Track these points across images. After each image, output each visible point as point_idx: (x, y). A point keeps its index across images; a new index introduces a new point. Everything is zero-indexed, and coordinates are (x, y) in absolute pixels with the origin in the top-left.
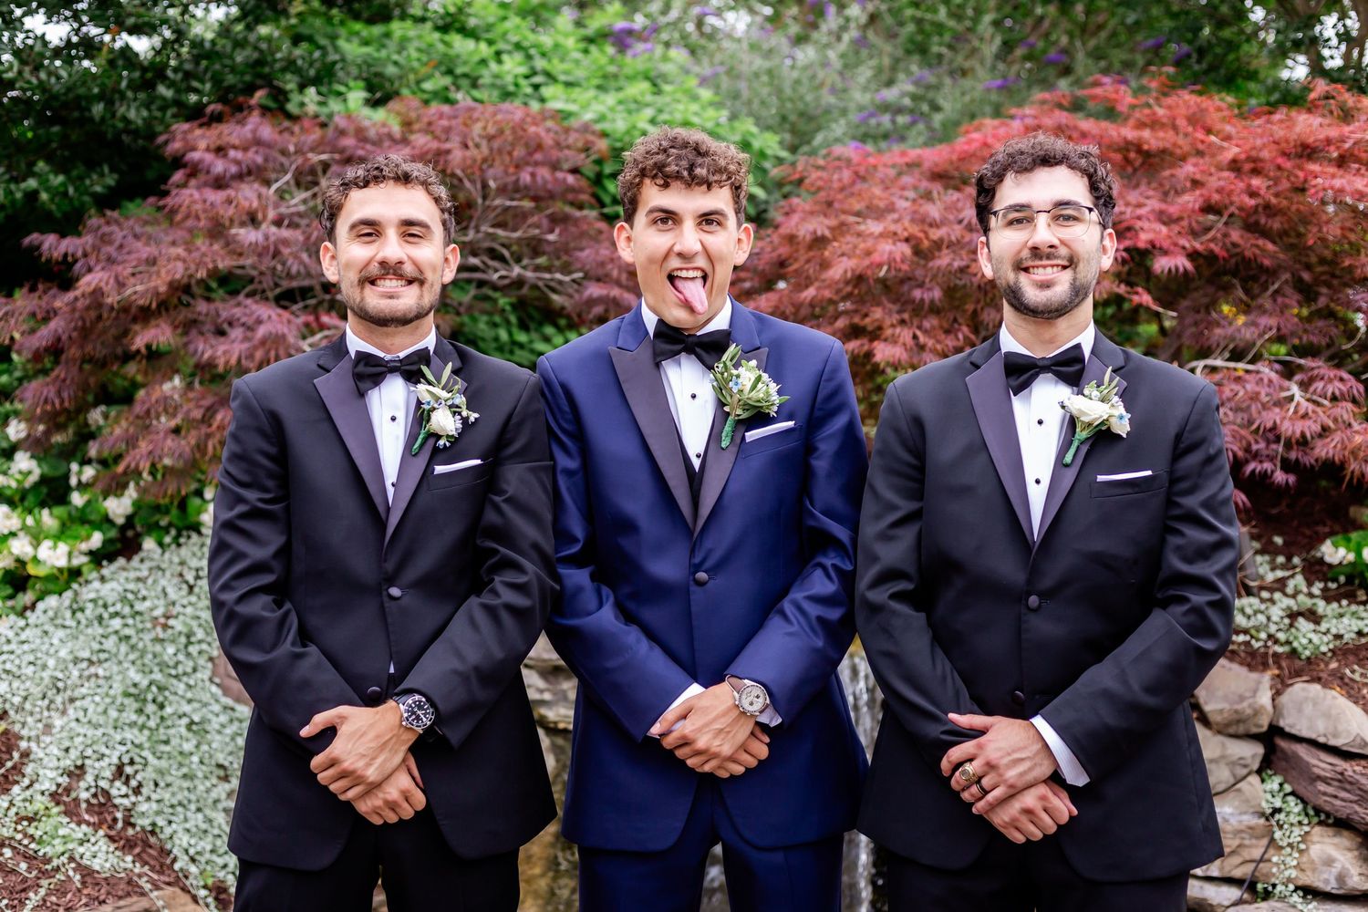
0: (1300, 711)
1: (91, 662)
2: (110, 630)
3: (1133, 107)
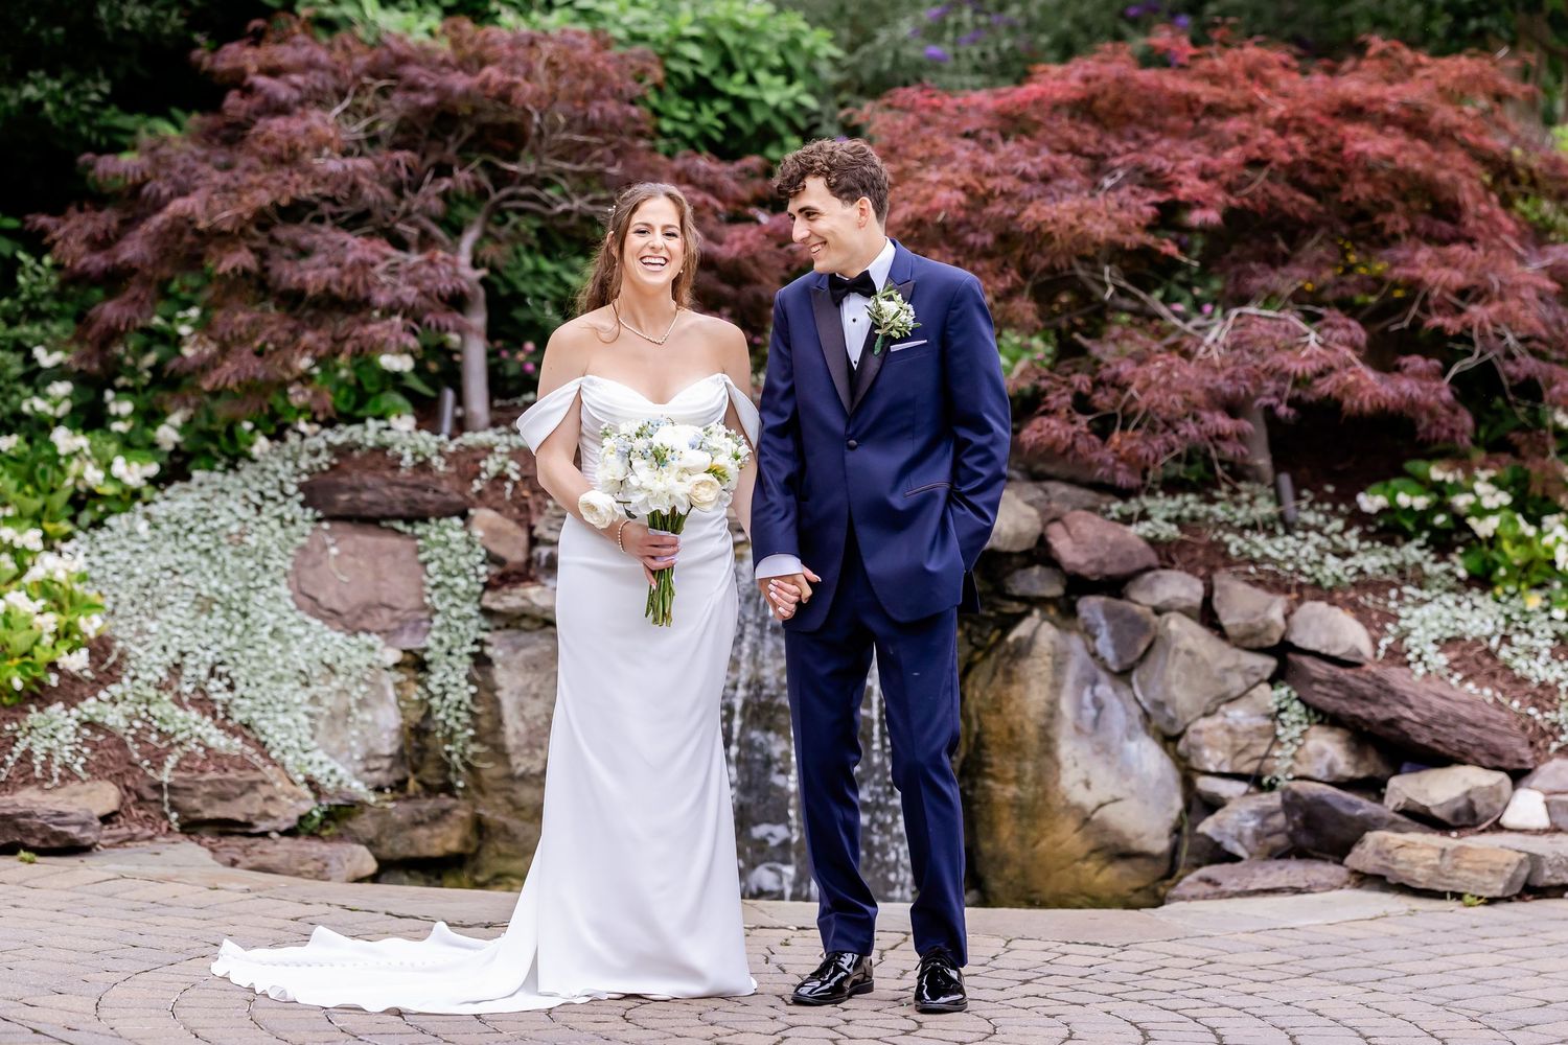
0: (1308, 627)
2: (188, 545)
3: (1193, 57)
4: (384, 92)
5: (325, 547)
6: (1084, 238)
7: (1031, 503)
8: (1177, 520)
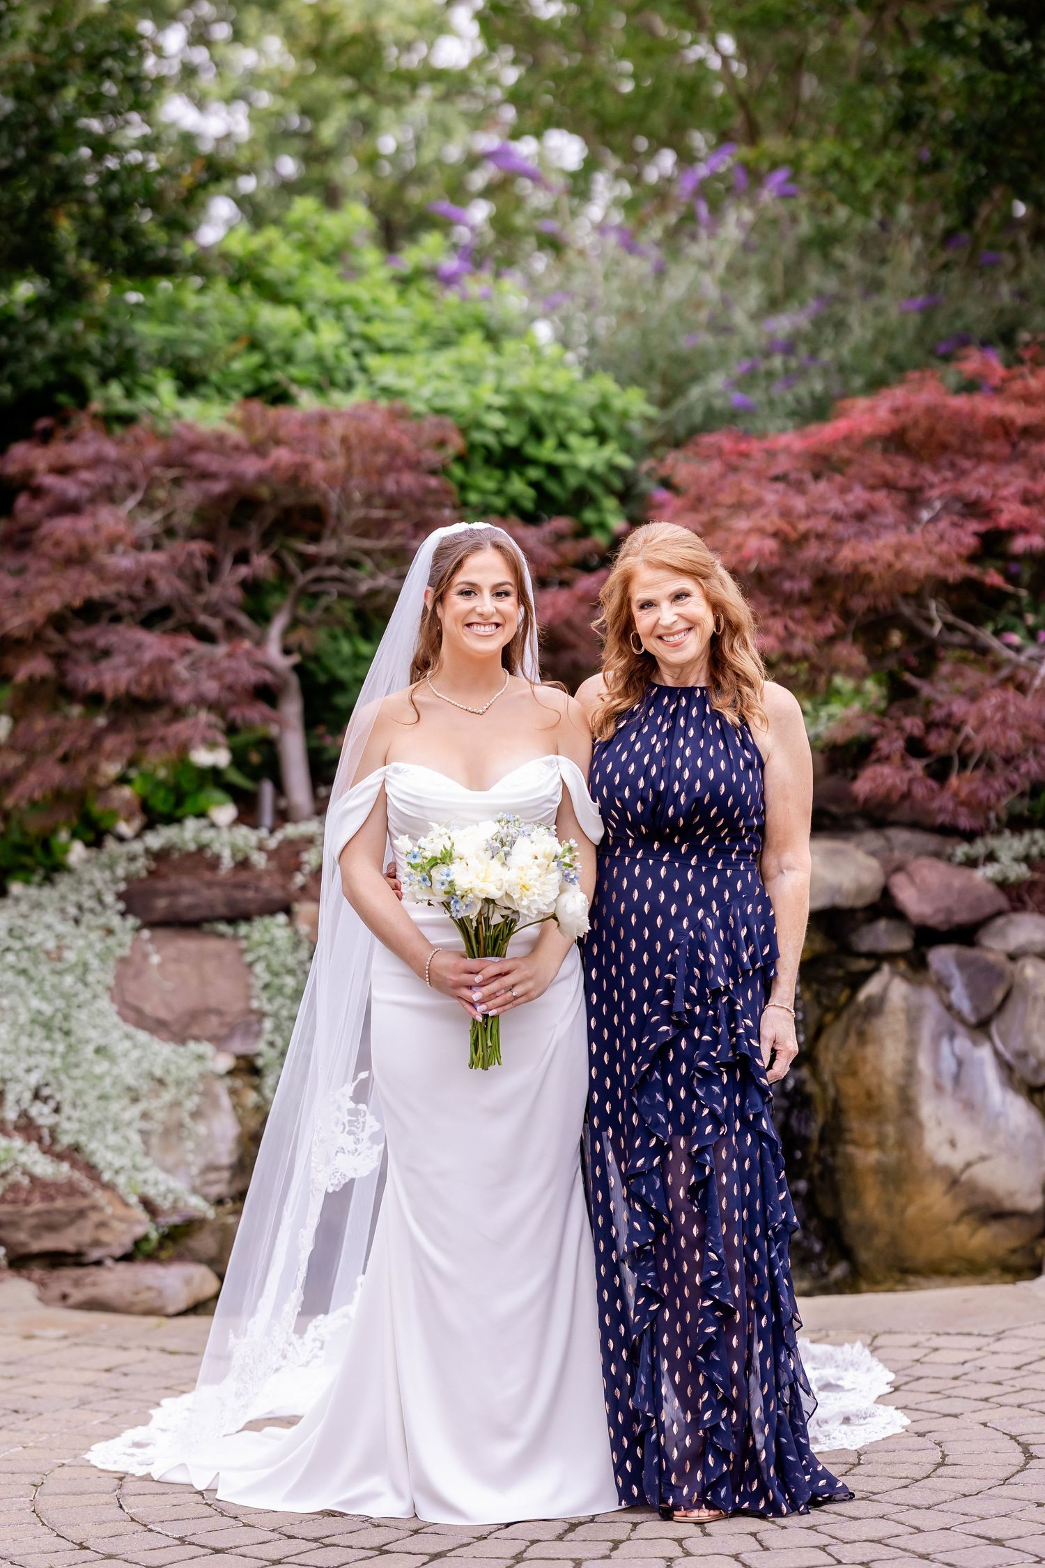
3: (1006, 379)
4: (177, 482)
5: (146, 956)
6: (903, 575)
7: (873, 854)
8: (1027, 859)
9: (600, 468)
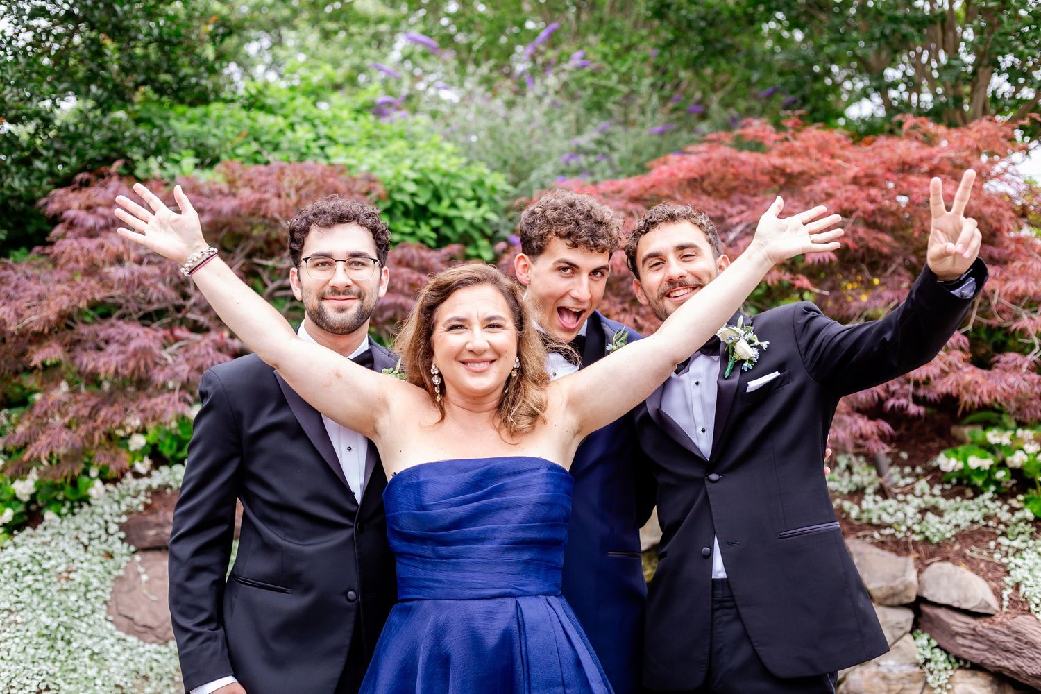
0: (938, 584)
1: (11, 612)
2: (24, 585)
5: (139, 574)
9: (478, 221)
